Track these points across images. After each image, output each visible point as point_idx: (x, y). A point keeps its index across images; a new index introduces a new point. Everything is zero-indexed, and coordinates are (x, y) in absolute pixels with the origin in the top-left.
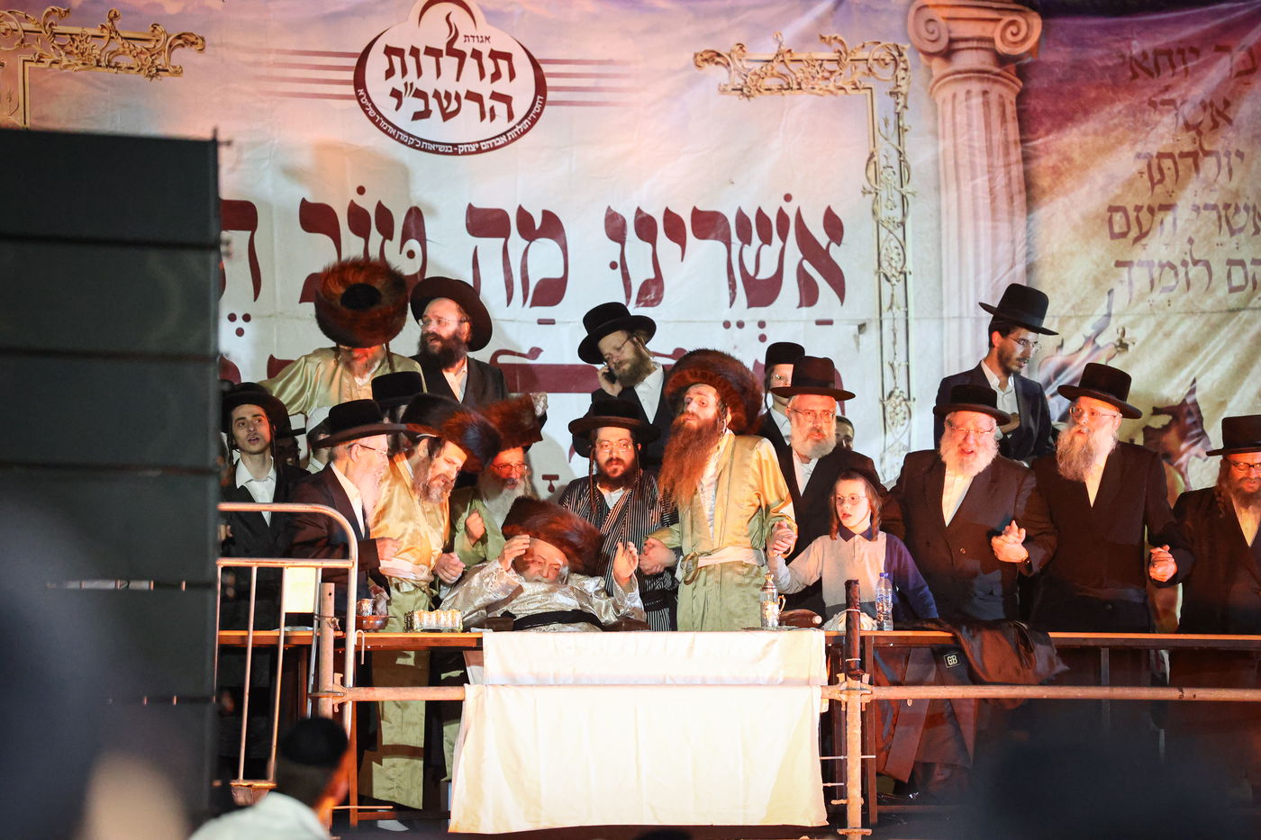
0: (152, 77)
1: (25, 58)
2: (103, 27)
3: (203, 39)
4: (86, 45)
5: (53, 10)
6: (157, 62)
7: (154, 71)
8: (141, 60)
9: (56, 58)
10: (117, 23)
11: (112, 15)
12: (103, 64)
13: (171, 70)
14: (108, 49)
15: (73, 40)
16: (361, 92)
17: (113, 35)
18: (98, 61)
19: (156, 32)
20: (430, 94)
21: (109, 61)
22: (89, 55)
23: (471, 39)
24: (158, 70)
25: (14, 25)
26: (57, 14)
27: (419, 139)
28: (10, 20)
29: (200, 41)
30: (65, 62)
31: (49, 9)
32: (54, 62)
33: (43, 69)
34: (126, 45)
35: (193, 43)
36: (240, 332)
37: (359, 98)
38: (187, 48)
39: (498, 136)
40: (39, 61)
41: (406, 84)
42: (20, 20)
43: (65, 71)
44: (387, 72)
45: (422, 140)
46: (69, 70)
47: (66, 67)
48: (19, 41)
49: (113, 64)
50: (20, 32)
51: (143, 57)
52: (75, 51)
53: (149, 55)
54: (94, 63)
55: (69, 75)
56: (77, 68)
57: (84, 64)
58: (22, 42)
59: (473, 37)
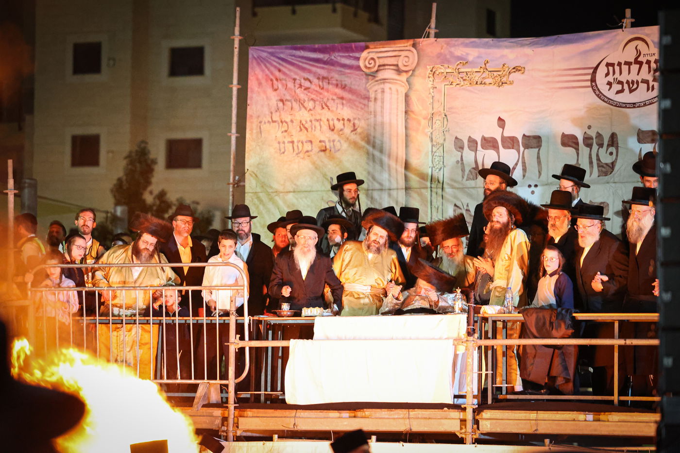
0: (499, 86)
1: (445, 84)
2: (481, 67)
3: (524, 68)
4: (472, 76)
5: (461, 63)
6: (502, 80)
7: (501, 83)
8: (495, 79)
9: (458, 82)
10: (487, 65)
11: (486, 62)
12: (479, 83)
13: (508, 82)
14: (482, 76)
15: (467, 74)
16: (594, 84)
17: (485, 70)
18: (477, 82)
19: (504, 67)
20: (625, 82)
21: (482, 82)
22: (473, 80)
23: (646, 55)
24: (502, 83)
25: (442, 71)
26: (462, 64)
27: (618, 102)
28: (441, 68)
29: (523, 69)
30: (462, 83)
31: (459, 62)
32: (457, 84)
33: (453, 88)
34: (490, 74)
35: (520, 70)
36: (533, 192)
37: (592, 87)
38: (517, 73)
39: (654, 98)
40: (451, 84)
41: (614, 79)
42: (445, 68)
43: (462, 88)
44: (606, 74)
45: (620, 103)
46: (464, 87)
47: (462, 86)
48: (444, 77)
49: (483, 83)
50: (445, 73)
51: (497, 78)
52: (468, 79)
53: (499, 77)
54: (475, 83)
55: (464, 89)
56: (467, 86)
57: (470, 84)
58: (445, 77)
59: (647, 54)
